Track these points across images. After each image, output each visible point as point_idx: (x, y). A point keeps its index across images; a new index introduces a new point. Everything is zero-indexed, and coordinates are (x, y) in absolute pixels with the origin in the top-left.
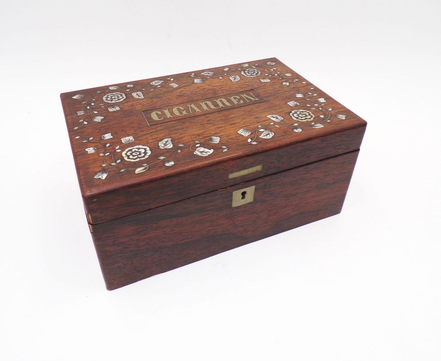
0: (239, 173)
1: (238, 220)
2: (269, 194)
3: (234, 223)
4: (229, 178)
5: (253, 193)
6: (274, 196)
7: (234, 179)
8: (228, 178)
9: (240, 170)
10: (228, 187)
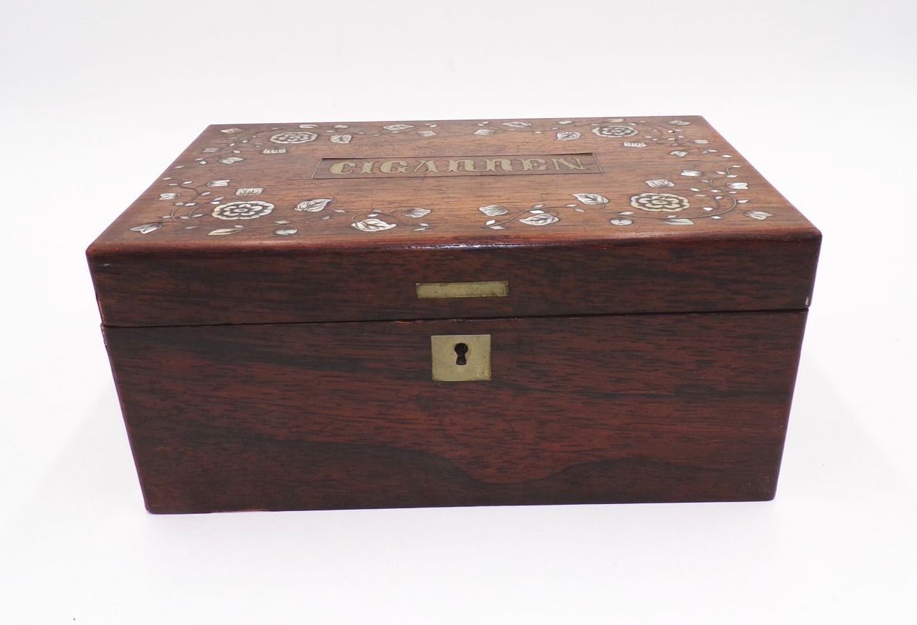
0: (444, 288)
1: (453, 424)
2: (534, 371)
3: (444, 427)
4: (419, 297)
5: (488, 356)
6: (549, 382)
7: (433, 301)
8: (416, 295)
9: (445, 281)
10: (419, 319)
